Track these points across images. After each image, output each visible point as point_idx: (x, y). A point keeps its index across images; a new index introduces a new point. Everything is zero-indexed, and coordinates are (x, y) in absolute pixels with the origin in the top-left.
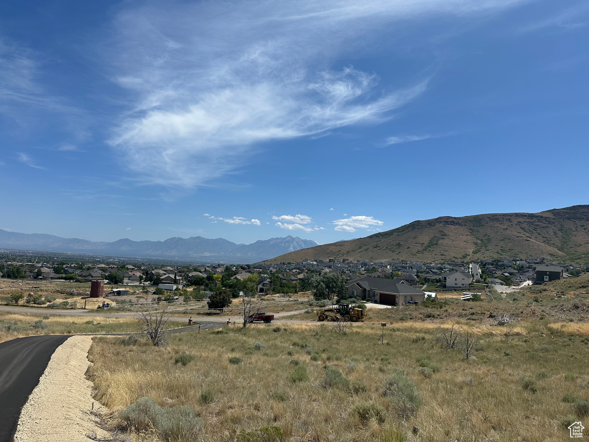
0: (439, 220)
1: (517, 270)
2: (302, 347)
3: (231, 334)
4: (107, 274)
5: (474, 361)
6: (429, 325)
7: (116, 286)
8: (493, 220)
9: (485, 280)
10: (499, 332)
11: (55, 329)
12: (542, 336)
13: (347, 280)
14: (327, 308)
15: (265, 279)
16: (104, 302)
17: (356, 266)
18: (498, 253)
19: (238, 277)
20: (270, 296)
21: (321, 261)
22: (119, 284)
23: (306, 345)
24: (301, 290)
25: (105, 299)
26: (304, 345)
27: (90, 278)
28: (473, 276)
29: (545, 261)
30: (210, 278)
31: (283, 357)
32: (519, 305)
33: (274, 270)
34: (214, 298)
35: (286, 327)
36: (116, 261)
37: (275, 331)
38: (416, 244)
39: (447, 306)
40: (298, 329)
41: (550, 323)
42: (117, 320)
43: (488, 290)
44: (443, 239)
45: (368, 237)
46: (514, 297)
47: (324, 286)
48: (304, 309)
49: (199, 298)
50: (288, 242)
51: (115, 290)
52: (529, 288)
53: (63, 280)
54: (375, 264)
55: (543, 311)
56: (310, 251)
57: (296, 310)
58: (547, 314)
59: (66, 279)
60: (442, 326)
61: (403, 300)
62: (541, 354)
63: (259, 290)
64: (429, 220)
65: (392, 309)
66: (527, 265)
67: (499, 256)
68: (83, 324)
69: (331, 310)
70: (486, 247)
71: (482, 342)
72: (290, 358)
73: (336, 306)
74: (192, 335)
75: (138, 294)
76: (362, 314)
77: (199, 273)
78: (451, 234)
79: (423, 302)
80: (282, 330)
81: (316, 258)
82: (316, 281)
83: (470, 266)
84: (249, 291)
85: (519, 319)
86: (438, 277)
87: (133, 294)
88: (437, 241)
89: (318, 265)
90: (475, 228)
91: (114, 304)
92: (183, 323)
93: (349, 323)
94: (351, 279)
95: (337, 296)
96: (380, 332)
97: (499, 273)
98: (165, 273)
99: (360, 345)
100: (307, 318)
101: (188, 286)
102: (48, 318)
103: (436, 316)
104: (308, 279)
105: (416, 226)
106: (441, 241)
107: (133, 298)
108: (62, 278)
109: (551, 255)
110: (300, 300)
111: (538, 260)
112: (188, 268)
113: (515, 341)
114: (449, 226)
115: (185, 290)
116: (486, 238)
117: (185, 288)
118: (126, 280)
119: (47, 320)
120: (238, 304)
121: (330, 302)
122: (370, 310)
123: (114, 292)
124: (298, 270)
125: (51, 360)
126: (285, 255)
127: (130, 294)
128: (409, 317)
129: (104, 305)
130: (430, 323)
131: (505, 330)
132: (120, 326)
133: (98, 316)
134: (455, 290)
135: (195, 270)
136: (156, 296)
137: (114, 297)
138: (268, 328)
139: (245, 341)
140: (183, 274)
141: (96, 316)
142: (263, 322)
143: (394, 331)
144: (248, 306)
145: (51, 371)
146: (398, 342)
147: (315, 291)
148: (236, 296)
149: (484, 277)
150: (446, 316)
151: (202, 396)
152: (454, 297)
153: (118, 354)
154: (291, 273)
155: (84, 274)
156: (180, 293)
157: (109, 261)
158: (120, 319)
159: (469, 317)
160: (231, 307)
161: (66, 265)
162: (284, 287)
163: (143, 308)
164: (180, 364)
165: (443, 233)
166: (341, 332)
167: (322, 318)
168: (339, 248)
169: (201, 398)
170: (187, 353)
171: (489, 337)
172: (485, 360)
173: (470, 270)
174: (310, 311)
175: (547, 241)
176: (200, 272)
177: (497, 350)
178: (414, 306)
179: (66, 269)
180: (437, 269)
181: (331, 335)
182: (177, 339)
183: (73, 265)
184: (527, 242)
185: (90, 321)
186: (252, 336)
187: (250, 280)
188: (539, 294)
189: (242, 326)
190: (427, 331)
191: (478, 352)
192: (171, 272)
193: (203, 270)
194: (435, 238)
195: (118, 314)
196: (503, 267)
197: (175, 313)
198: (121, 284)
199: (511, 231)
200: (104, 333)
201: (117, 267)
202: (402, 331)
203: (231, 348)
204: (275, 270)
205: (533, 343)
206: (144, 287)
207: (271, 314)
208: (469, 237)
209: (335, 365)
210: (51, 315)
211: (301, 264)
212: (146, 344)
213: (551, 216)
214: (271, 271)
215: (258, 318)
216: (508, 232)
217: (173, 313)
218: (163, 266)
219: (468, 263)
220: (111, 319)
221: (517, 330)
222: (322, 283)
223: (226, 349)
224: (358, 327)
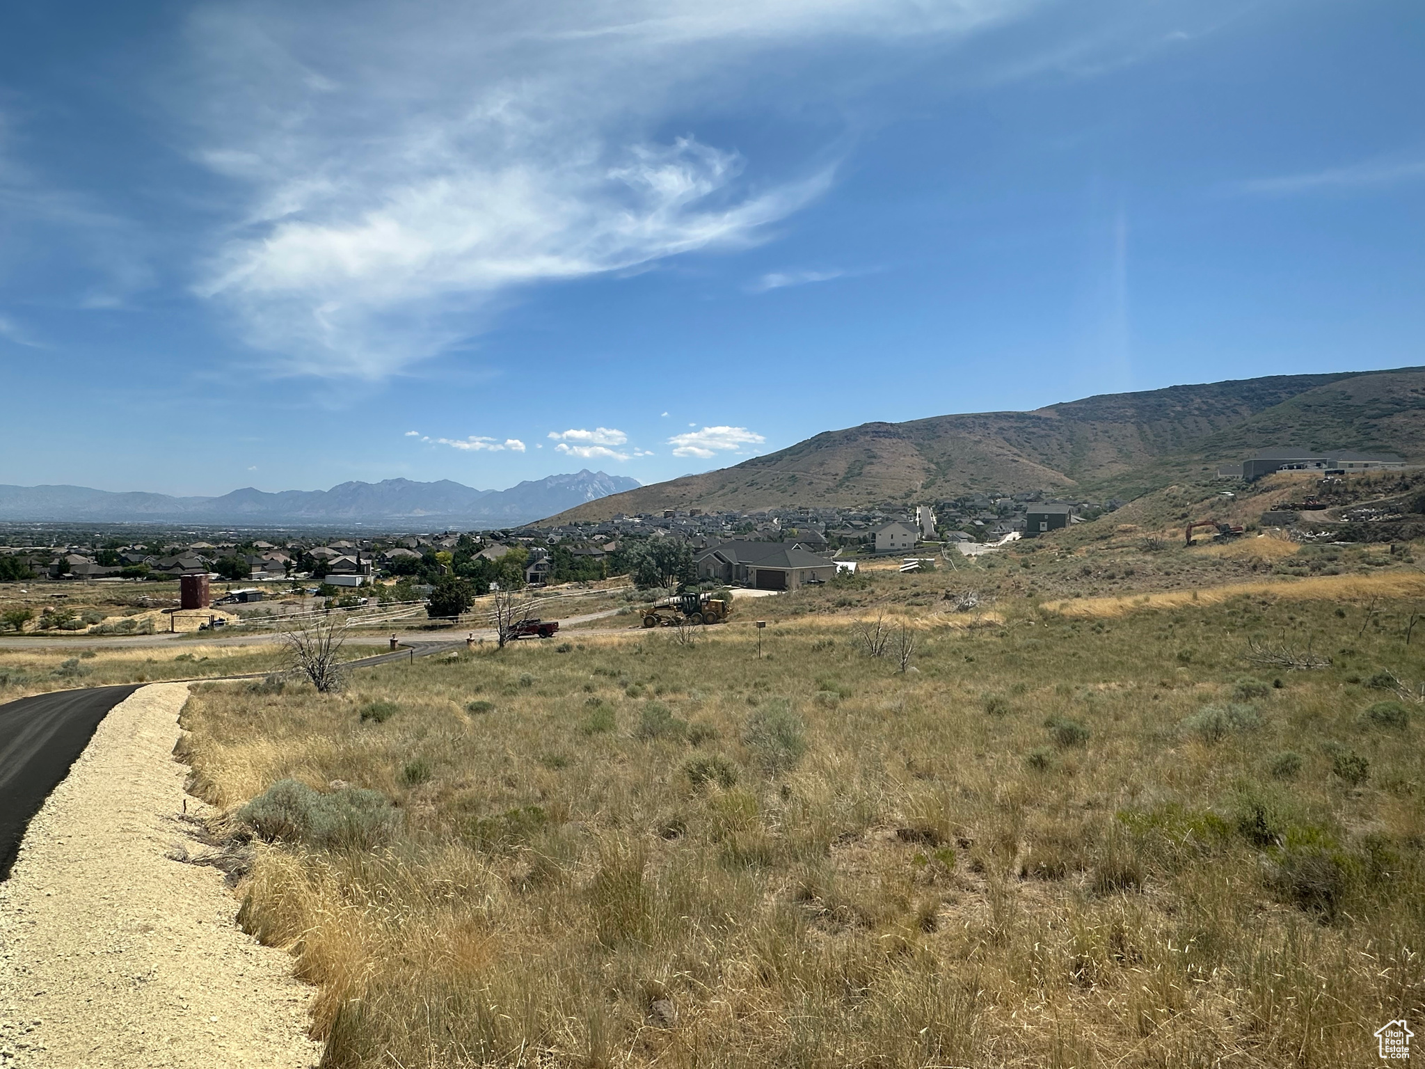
0: (864, 429)
1: (997, 513)
2: (613, 675)
3: (476, 662)
4: (214, 562)
5: (915, 674)
6: (843, 619)
7: (236, 583)
8: (956, 427)
9: (941, 535)
10: (959, 624)
11: (108, 674)
12: (1029, 625)
13: (698, 550)
14: (658, 603)
15: (539, 556)
16: (213, 616)
17: (716, 522)
18: (965, 485)
19: (485, 555)
20: (551, 587)
21: (649, 517)
22: (243, 579)
23: (619, 672)
24: (612, 572)
25: (214, 612)
26: (616, 671)
27: (179, 571)
28: (922, 528)
29: (1043, 496)
30: (429, 560)
31: (576, 695)
32: (995, 575)
33: (557, 539)
34: (437, 596)
35: (585, 644)
36: (233, 535)
37: (560, 650)
38: (824, 477)
39: (874, 584)
40: (605, 645)
41: (1043, 602)
42: (243, 649)
43: (947, 551)
44: (872, 463)
45: (736, 466)
46: (988, 562)
47: (654, 562)
48: (615, 607)
49: (407, 598)
50: (582, 482)
51: (234, 592)
52: (1015, 545)
53: (119, 579)
54: (750, 516)
55: (1032, 583)
56: (627, 497)
57: (601, 610)
58: (1040, 586)
59: (125, 575)
60: (864, 620)
61: (798, 579)
62: (1026, 655)
63: (528, 578)
64: (847, 430)
65: (778, 596)
66: (1014, 505)
67: (967, 490)
68: (170, 661)
69: (667, 607)
70: (945, 475)
71: (930, 641)
72: (588, 696)
73: (677, 599)
74: (397, 668)
75: (285, 597)
76: (724, 610)
77: (406, 551)
78: (884, 455)
79: (834, 580)
80: (575, 648)
81: (640, 512)
82: (638, 554)
83: (918, 512)
84: (512, 582)
85: (994, 598)
86: (861, 534)
87: (273, 597)
88: (861, 468)
89: (643, 525)
90: (926, 442)
91: (234, 620)
92: (379, 647)
93: (700, 627)
94: (706, 547)
95: (678, 580)
96: (755, 639)
97: (966, 521)
98: (337, 553)
99: (719, 664)
100: (622, 624)
101: (386, 576)
102: (93, 655)
103: (854, 603)
104: (624, 552)
105: (824, 441)
106: (868, 468)
107: (275, 606)
108: (117, 574)
109: (1054, 485)
110: (610, 591)
111: (1032, 496)
112: (382, 541)
113: (986, 637)
114: (881, 440)
115: (382, 586)
116: (945, 459)
117: (379, 582)
118: (256, 572)
119: (91, 660)
120: (487, 606)
121: (665, 592)
122: (740, 600)
123: (232, 596)
124: (604, 537)
125: (97, 733)
126: (578, 509)
127: (266, 599)
128: (809, 608)
129: (212, 623)
130: (843, 615)
131: (969, 618)
132: (251, 661)
133: (203, 644)
134: (891, 555)
135: (399, 545)
136: (322, 600)
137: (232, 607)
138: (548, 646)
139: (503, 673)
140: (374, 555)
141: (199, 644)
142: (537, 636)
143: (782, 634)
144: (507, 609)
145: (97, 751)
146: (786, 652)
147: (637, 573)
148: (482, 591)
149: (940, 530)
150: (871, 602)
151: (407, 770)
152: (889, 568)
153: (244, 711)
154: (590, 541)
155: (164, 564)
156: (371, 591)
157: (216, 534)
158: (248, 648)
159: (910, 600)
160: (475, 613)
161: (122, 548)
162: (578, 569)
163: (296, 624)
164: (370, 721)
165: (870, 454)
166: (686, 643)
167: (649, 622)
168: (682, 490)
169: (405, 776)
170: (387, 700)
171: (942, 633)
172: (933, 671)
173: (917, 519)
174: (628, 610)
175: (1047, 461)
176: (409, 548)
177: (954, 653)
178: (816, 589)
179: (123, 555)
180: (861, 520)
181: (667, 651)
182: (368, 677)
183: (137, 548)
184: (1014, 464)
185: (184, 656)
186: (518, 663)
187: (510, 559)
188: (1032, 554)
189: (496, 645)
190: (839, 631)
191: (923, 659)
192: (349, 551)
193: (414, 545)
194: (857, 463)
195: (245, 637)
196: (974, 510)
197: (363, 629)
198: (246, 579)
199: (988, 445)
200: (216, 675)
201: (236, 547)
202: (796, 633)
203: (474, 687)
204: (560, 537)
205: (1013, 637)
206: (295, 584)
207: (554, 621)
208: (915, 458)
209: (670, 701)
210: (100, 649)
211: (610, 524)
212: (302, 691)
213: (1054, 415)
214: (552, 541)
215: (527, 630)
216: (982, 447)
217: (358, 629)
218: (331, 541)
219: (914, 507)
220: (230, 649)
221: (988, 617)
222: (649, 558)
223: (466, 689)
224: (717, 633)
